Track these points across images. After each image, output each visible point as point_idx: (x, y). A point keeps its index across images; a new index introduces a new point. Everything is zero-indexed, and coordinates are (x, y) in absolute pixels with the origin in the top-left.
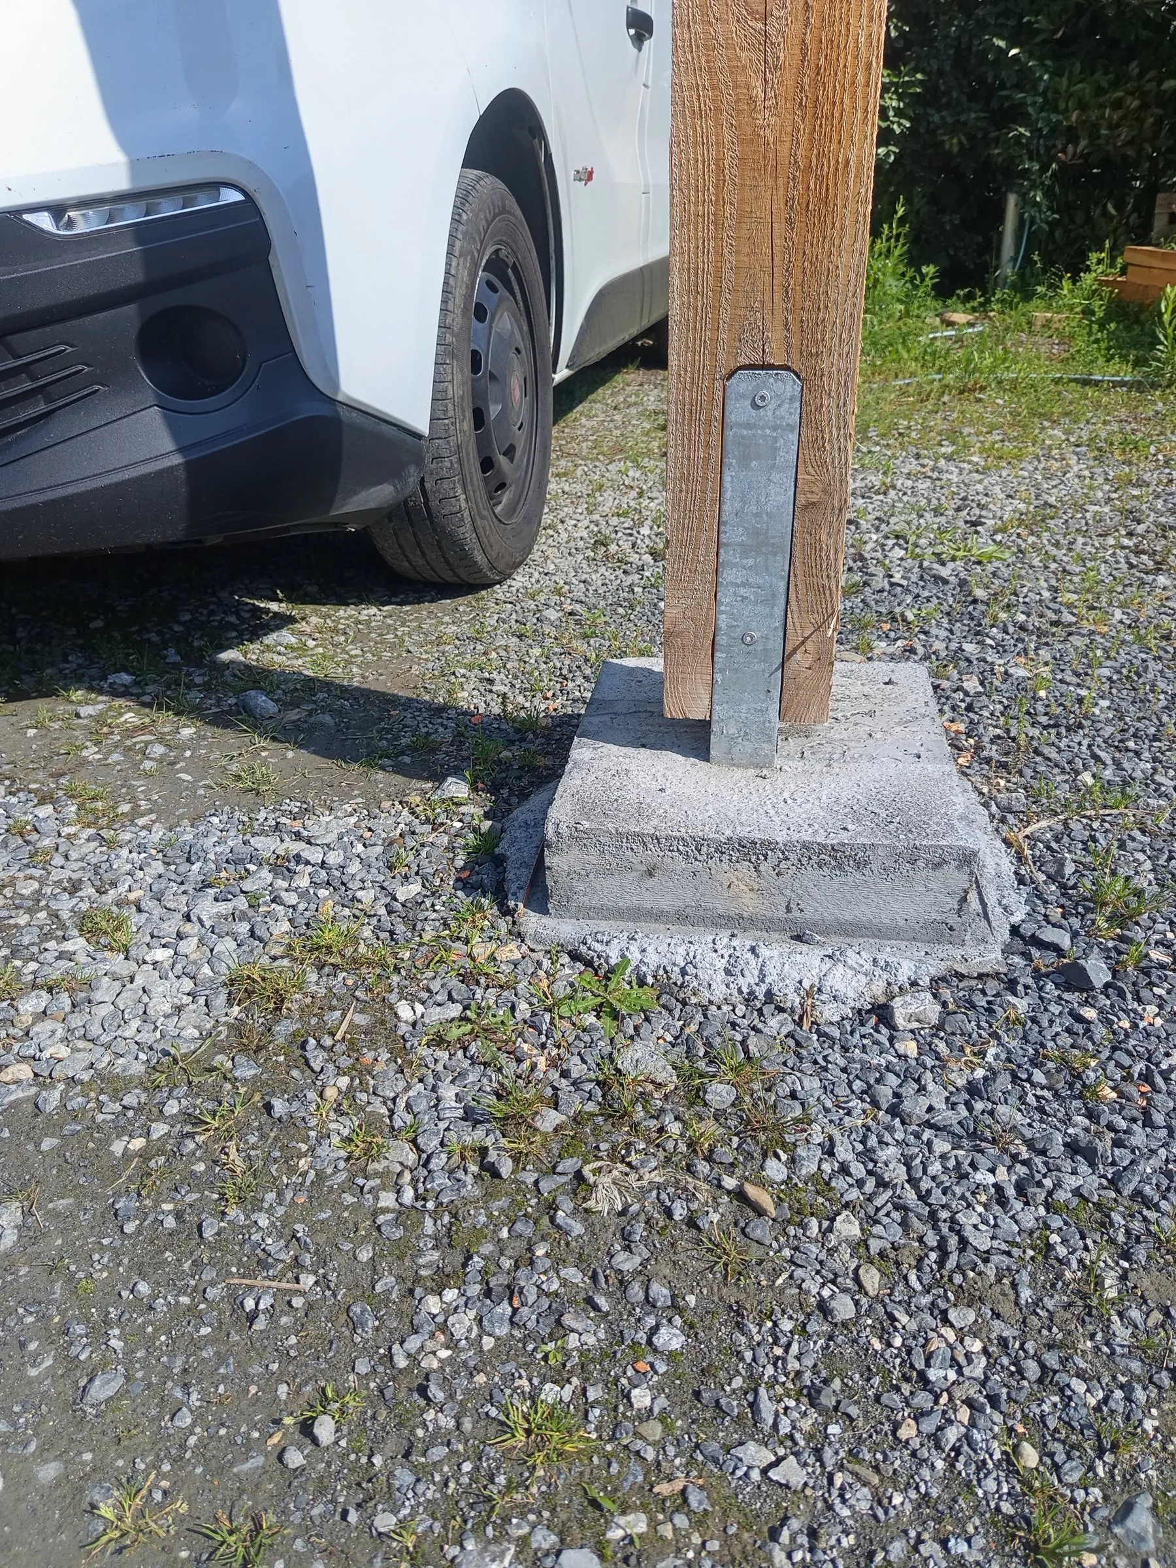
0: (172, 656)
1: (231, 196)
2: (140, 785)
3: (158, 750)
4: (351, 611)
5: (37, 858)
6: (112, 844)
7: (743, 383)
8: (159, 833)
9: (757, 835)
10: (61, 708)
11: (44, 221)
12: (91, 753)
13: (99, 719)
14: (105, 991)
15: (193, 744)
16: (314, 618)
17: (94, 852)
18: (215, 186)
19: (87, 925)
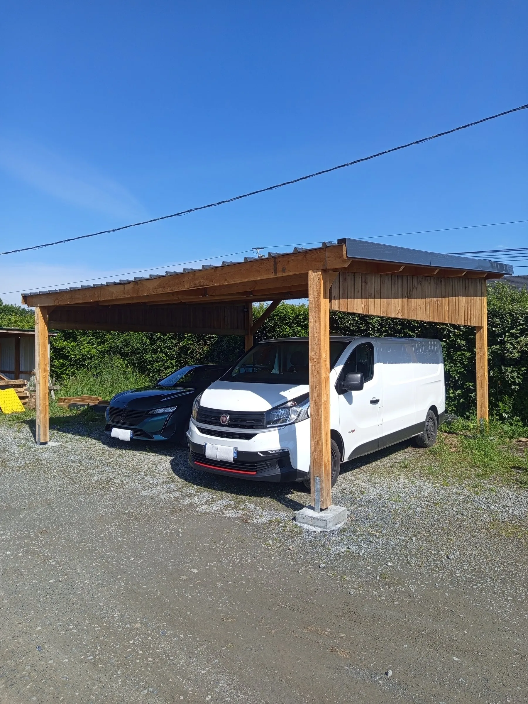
0: (276, 495)
1: (286, 450)
2: (267, 507)
3: (270, 504)
4: (300, 493)
5: (257, 511)
6: (263, 511)
7: (316, 477)
8: (267, 511)
9: (311, 516)
10: (262, 499)
11: (270, 452)
12: (264, 503)
13: (265, 500)
14: (260, 519)
15: (274, 504)
16: (296, 493)
17: (262, 511)
18: (285, 449)
19: (260, 516)
